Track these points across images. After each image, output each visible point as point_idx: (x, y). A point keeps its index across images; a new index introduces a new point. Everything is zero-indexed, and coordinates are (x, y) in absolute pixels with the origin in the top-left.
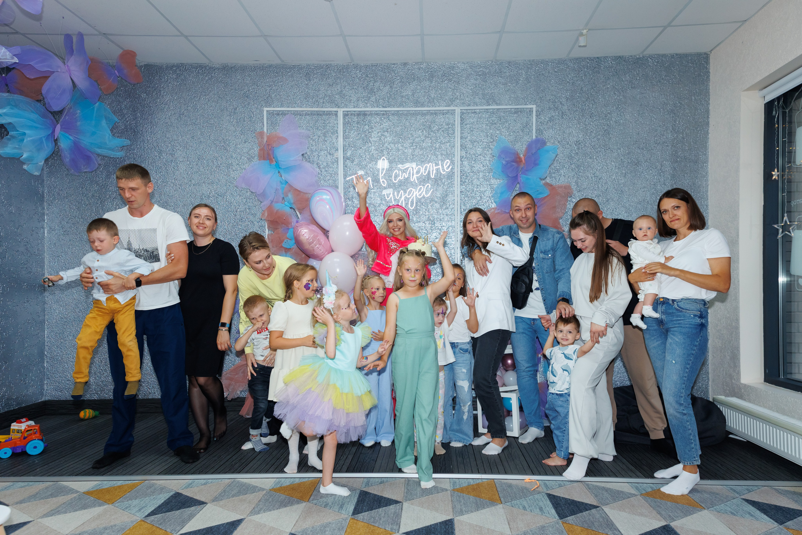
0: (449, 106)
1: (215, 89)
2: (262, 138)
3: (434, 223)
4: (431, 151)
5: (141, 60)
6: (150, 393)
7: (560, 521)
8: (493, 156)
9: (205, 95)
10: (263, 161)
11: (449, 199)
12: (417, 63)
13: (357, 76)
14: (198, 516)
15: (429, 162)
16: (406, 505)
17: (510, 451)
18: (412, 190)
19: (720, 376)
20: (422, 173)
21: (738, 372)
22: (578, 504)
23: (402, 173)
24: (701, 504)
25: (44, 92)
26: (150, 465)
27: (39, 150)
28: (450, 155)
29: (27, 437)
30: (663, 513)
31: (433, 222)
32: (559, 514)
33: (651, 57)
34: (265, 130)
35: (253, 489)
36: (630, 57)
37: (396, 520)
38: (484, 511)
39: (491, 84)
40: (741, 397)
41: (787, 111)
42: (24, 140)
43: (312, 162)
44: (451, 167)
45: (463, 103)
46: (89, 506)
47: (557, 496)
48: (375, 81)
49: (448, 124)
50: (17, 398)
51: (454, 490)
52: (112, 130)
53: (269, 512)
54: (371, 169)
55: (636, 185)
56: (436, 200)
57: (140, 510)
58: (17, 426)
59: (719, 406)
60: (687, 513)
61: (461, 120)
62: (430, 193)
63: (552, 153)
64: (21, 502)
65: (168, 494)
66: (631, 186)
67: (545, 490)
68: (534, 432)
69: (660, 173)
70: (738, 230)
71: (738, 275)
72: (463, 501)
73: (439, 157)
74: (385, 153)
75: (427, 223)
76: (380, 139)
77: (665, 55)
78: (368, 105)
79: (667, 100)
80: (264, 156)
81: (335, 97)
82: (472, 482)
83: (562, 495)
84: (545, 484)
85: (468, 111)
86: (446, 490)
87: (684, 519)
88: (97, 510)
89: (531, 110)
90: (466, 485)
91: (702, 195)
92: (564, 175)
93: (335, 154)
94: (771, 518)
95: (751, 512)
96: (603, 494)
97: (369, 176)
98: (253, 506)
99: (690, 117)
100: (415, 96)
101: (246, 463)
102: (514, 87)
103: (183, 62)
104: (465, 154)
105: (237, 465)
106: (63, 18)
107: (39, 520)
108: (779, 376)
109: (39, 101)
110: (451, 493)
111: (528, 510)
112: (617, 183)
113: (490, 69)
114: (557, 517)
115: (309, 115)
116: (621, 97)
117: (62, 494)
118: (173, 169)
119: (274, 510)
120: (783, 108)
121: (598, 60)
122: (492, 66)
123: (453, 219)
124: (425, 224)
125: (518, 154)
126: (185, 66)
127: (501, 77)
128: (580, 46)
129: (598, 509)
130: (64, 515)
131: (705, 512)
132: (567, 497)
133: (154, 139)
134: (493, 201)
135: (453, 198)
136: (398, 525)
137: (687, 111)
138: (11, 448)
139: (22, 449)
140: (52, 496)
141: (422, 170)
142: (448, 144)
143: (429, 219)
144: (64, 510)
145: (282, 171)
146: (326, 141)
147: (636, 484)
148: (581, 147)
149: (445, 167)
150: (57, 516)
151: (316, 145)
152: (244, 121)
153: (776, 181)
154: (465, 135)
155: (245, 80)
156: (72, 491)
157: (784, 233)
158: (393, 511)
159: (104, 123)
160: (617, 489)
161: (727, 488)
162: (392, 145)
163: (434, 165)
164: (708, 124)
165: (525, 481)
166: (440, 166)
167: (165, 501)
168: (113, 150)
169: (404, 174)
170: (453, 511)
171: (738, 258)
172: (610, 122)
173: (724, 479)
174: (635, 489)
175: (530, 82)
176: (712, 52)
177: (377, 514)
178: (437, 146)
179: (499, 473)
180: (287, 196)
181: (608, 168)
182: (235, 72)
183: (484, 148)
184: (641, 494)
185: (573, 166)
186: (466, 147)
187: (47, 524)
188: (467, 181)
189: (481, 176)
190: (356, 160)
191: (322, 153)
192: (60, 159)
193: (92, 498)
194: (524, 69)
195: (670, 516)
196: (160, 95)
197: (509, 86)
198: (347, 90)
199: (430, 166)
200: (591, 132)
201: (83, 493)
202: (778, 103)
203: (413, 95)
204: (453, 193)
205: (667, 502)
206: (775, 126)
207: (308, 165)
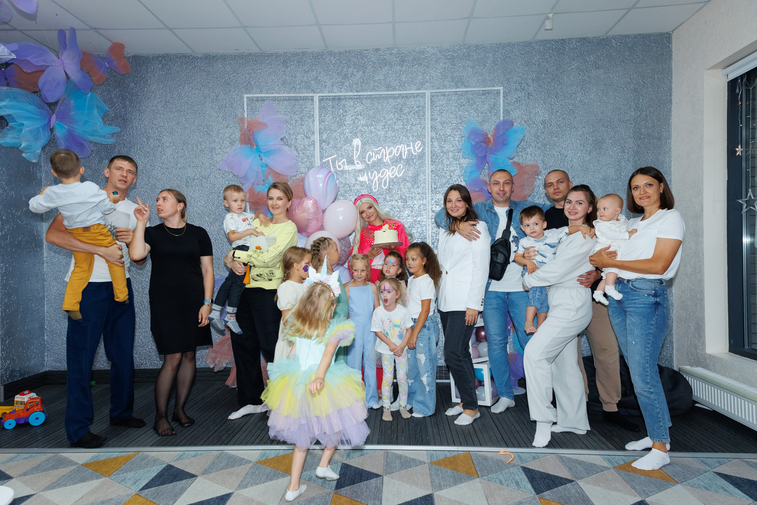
0: (419, 89)
1: (198, 77)
2: (243, 123)
3: (407, 201)
4: (402, 133)
5: (129, 51)
6: (142, 364)
7: (537, 497)
8: (462, 137)
9: (189, 84)
10: (244, 145)
11: (420, 179)
12: (388, 49)
13: (331, 63)
14: (189, 490)
15: (401, 143)
16: (386, 479)
17: (483, 422)
18: (385, 171)
19: (684, 345)
20: (394, 154)
21: (703, 342)
22: (553, 478)
23: (375, 155)
24: (674, 478)
25: (40, 85)
26: (143, 436)
27: (36, 139)
28: (420, 137)
29: (29, 409)
30: (638, 487)
31: (405, 201)
32: (535, 488)
33: (614, 37)
34: (246, 116)
35: (241, 461)
36: (594, 39)
37: (378, 496)
38: (462, 485)
39: (460, 67)
40: (706, 367)
41: (751, 89)
42: (22, 130)
43: (290, 146)
44: (422, 148)
45: (433, 86)
46: (87, 479)
47: (532, 470)
48: (349, 67)
49: (418, 107)
50: (20, 369)
51: (431, 463)
52: (103, 119)
53: (256, 486)
54: (346, 151)
55: (601, 162)
56: (408, 179)
57: (135, 483)
58: (20, 398)
59: (685, 376)
60: (661, 488)
61: (431, 103)
62: (402, 174)
63: (520, 133)
64: (25, 474)
65: (161, 466)
66: (596, 163)
67: (520, 463)
68: (505, 403)
69: (624, 150)
70: (702, 205)
71: (702, 249)
72: (441, 475)
73: (411, 138)
74: (359, 135)
75: (400, 201)
76: (354, 122)
77: (628, 35)
78: (343, 89)
79: (630, 79)
80: (245, 142)
81: (311, 83)
82: (448, 454)
83: (537, 469)
84: (519, 456)
85: (438, 94)
86: (424, 463)
87: (659, 494)
88: (95, 483)
89: (498, 92)
90: (443, 457)
91: (665, 170)
92: (530, 154)
93: (312, 138)
94: (745, 493)
95: (724, 487)
96: (576, 467)
97: (344, 158)
98: (241, 479)
99: (653, 96)
100: (387, 80)
101: (233, 434)
102: (482, 70)
103: (168, 53)
104: (435, 135)
105: (225, 436)
106: (57, 15)
107: (41, 493)
108: (744, 347)
109: (35, 92)
110: (429, 466)
111: (505, 485)
112: (582, 160)
113: (458, 53)
114: (534, 493)
115: (286, 100)
116: (586, 77)
117: (62, 466)
118: (160, 154)
119: (261, 483)
120: (747, 86)
121: (563, 42)
122: (460, 50)
123: (424, 198)
124: (398, 202)
125: (487, 135)
126: (170, 56)
127: (469, 60)
128: (546, 30)
129: (573, 483)
130: (65, 488)
131: (678, 487)
132: (541, 470)
133: (142, 126)
134: (462, 179)
135: (424, 178)
136: (380, 500)
137: (650, 89)
138: (15, 420)
139: (25, 420)
140: (54, 467)
141: (395, 151)
142: (419, 126)
143: (401, 198)
144: (64, 482)
145: (262, 155)
146: (303, 125)
147: (608, 456)
148: (546, 126)
149: (416, 148)
150: (58, 489)
151: (293, 129)
152: (226, 107)
153: (740, 157)
154: (435, 116)
155: (226, 68)
156: (71, 463)
157: (748, 208)
158: (374, 485)
159: (95, 112)
160: (590, 462)
161: (697, 460)
162: (365, 128)
163: (406, 146)
164: (670, 102)
165: (500, 453)
166: (412, 148)
167: (158, 474)
168: (104, 137)
169: (378, 155)
170: (432, 486)
171: (703, 233)
172: (575, 101)
173: (694, 451)
174: (607, 461)
175: (497, 65)
176: (675, 32)
177: (359, 488)
178: (409, 128)
179: (474, 445)
180: (268, 178)
181: (573, 146)
182: (217, 62)
183: (453, 129)
184: (614, 467)
185: (539, 145)
186: (435, 129)
187: (48, 498)
188: (437, 161)
189: (451, 156)
190: (332, 143)
191: (299, 137)
192: (56, 146)
193: (90, 471)
194: (491, 53)
195: (644, 491)
196: (147, 84)
197: (477, 69)
198: (322, 76)
199: (402, 147)
200: (557, 111)
201: (82, 465)
202: (742, 81)
203: (385, 79)
204: (424, 173)
205: (640, 475)
206: (738, 103)
207: (286, 148)
